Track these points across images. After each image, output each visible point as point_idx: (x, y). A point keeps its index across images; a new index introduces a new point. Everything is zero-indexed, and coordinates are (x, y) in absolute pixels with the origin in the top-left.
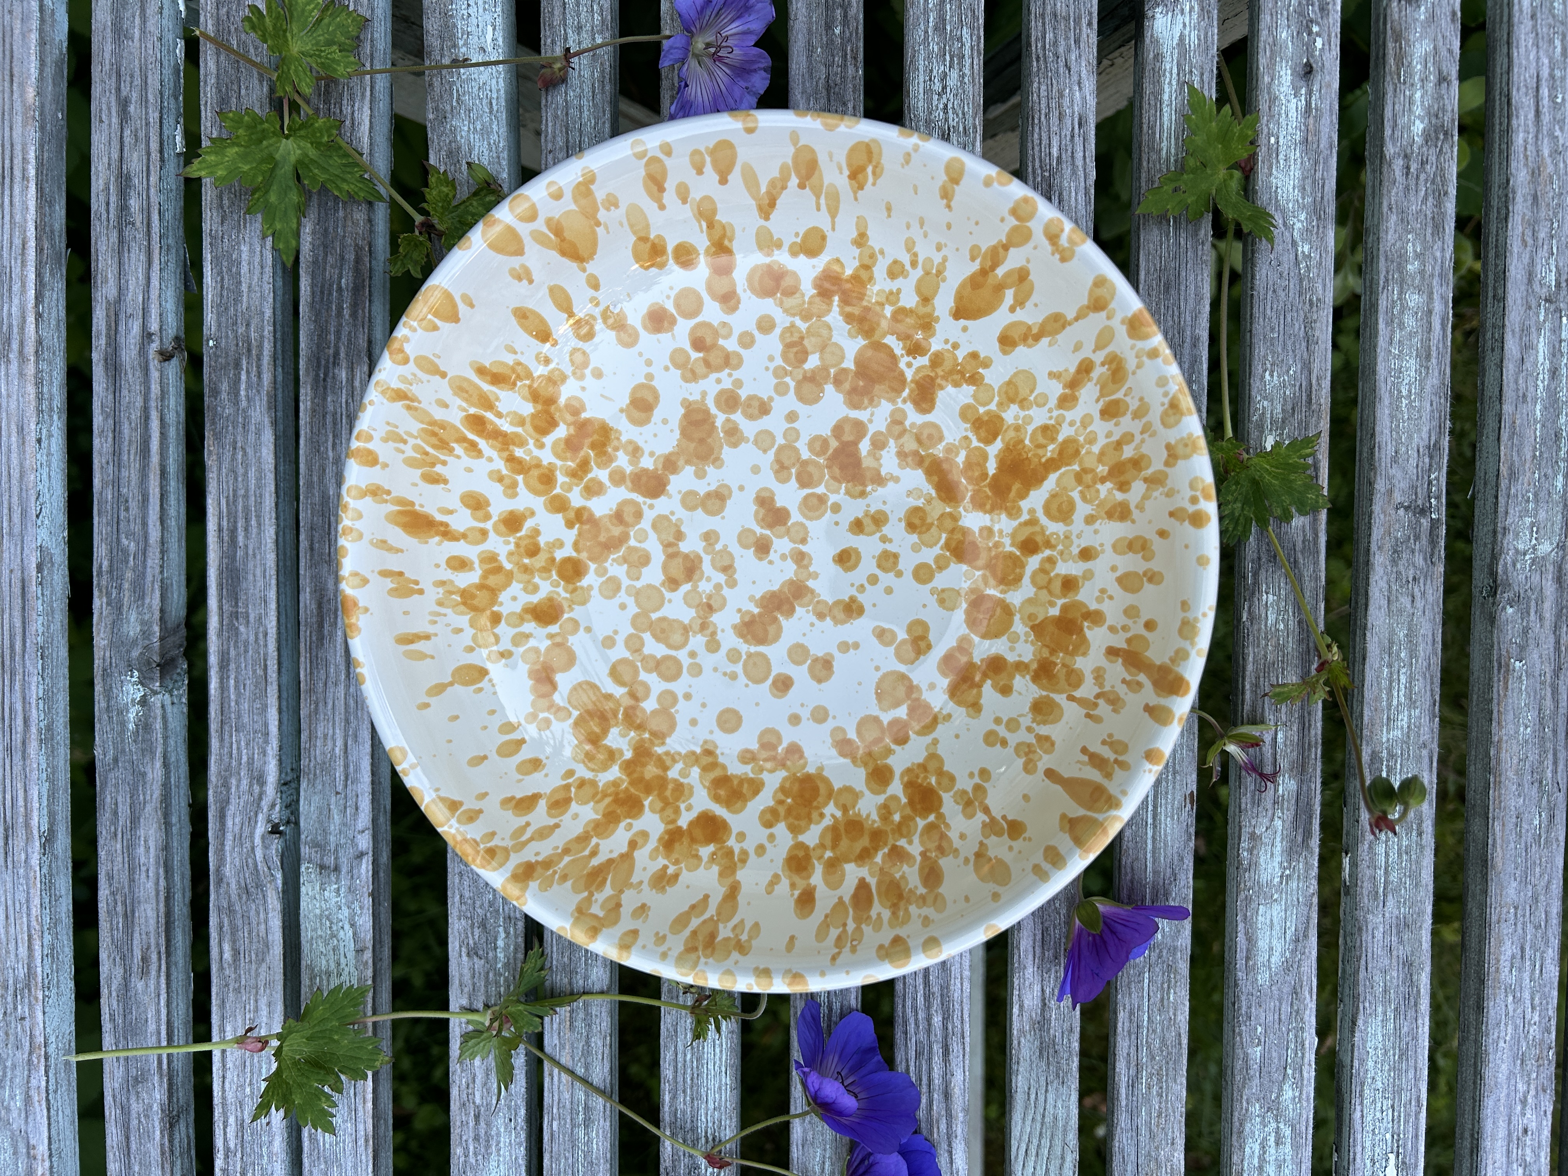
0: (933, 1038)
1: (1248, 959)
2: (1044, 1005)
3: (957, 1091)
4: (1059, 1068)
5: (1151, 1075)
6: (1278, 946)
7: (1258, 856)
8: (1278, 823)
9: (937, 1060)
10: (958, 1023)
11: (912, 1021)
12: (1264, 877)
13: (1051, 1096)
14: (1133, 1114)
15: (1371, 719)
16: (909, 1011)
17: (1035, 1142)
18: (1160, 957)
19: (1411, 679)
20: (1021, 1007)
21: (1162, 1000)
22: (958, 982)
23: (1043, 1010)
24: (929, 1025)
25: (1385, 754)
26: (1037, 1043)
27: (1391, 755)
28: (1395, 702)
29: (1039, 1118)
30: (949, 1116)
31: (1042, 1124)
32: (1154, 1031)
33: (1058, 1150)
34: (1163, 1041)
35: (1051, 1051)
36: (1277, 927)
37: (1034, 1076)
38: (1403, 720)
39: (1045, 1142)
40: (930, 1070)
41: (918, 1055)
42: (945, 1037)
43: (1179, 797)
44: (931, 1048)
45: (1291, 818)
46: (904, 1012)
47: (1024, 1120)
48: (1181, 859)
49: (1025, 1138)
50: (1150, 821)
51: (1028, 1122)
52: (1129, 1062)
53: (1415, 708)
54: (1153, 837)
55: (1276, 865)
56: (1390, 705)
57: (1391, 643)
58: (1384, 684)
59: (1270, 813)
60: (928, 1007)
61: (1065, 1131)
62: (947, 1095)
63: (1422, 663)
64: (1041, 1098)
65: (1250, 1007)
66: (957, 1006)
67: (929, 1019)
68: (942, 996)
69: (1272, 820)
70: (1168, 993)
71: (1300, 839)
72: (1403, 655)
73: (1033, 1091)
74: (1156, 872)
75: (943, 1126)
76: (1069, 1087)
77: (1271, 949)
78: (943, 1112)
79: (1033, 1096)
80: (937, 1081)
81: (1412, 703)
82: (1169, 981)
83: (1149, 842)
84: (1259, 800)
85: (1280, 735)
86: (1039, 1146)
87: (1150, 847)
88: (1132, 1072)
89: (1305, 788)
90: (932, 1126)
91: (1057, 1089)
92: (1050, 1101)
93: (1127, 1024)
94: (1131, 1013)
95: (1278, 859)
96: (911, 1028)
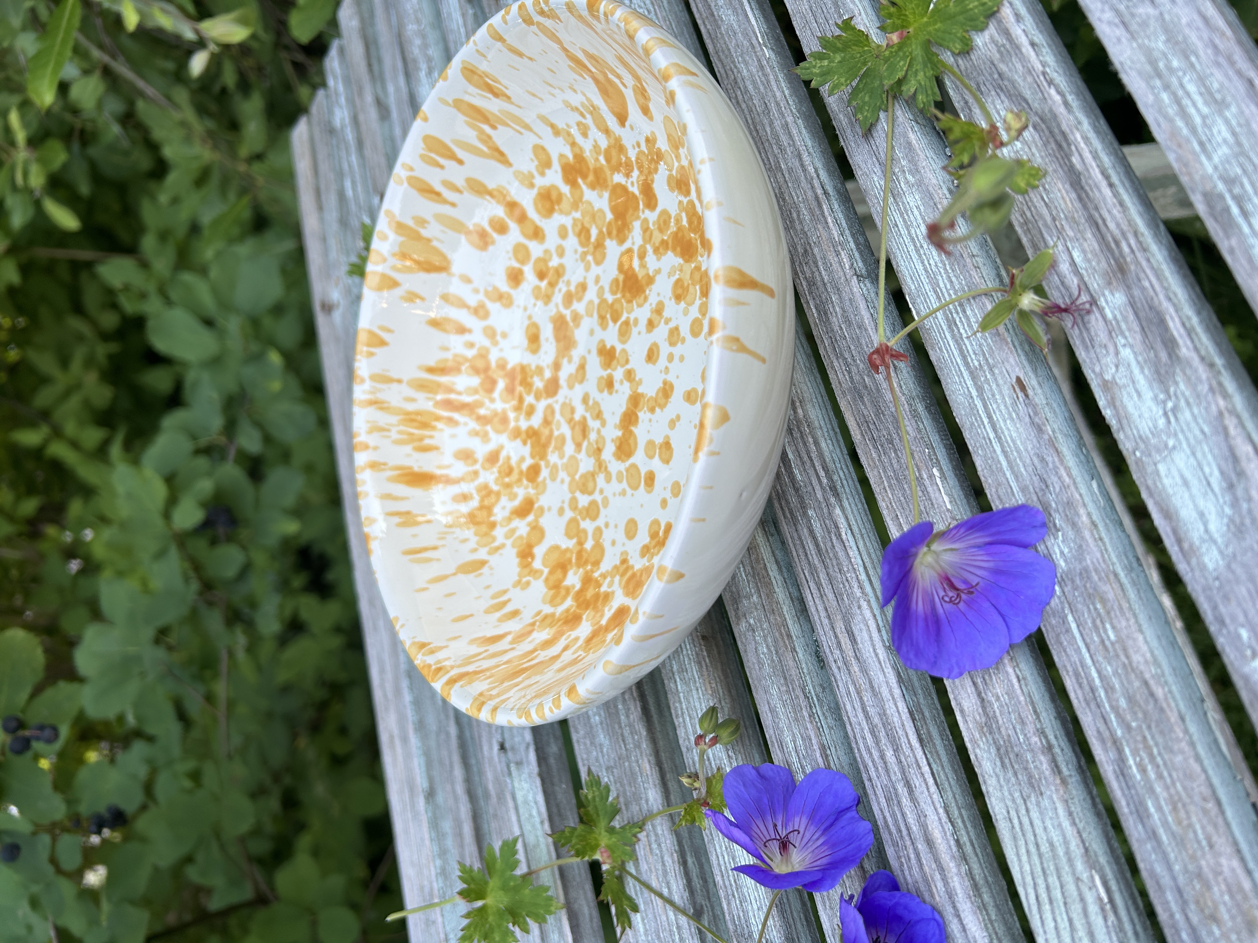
0: (893, 779)
1: (1179, 541)
2: (982, 700)
3: (937, 835)
4: (1030, 777)
5: (1135, 753)
6: (1209, 507)
7: (1124, 407)
8: (1126, 353)
9: (906, 801)
10: (908, 752)
11: (870, 764)
12: (1144, 426)
13: (1035, 815)
14: (1142, 815)
15: (1179, 159)
16: (864, 753)
17: (1041, 881)
18: (1075, 588)
19: (1202, 80)
20: (962, 711)
21: (1103, 642)
22: (891, 704)
23: (984, 708)
24: (885, 763)
25: (1221, 186)
26: (993, 750)
27: (1230, 182)
28: (1198, 120)
29: (1033, 849)
30: (941, 869)
31: (1040, 856)
32: (1113, 689)
33: (1071, 888)
34: (1131, 700)
35: (1012, 756)
36: (1194, 483)
37: (1006, 794)
38: (1221, 132)
39: (1053, 880)
40: (903, 815)
41: (888, 800)
42: (903, 772)
43: (1006, 391)
44: (895, 789)
45: (1139, 337)
46: (861, 755)
47: (1018, 855)
48: (1043, 460)
49: (1029, 879)
50: (992, 435)
51: (1024, 858)
52: (1103, 741)
53: (1228, 106)
54: (1004, 452)
55: (1150, 403)
56: (1193, 130)
57: (1153, 63)
58: (1172, 111)
59: (1111, 349)
60: (877, 742)
61: (1070, 861)
62: (930, 843)
63: (1205, 54)
64: (1025, 820)
65: (1215, 608)
66: (900, 732)
67: (882, 757)
68: (883, 724)
69: (1117, 353)
70: (1105, 631)
71: (1163, 356)
72: (1175, 63)
73: (1013, 813)
74: (1024, 489)
75: (940, 884)
76: (1051, 798)
77: (1202, 515)
78: (934, 866)
79: (1016, 821)
80: (915, 828)
81: (1220, 105)
82: (1099, 615)
83: (1002, 459)
84: (1091, 340)
85: (1076, 254)
86: (1048, 888)
87: (1004, 464)
88: (1112, 755)
89: (1136, 292)
90: (930, 886)
91: (1038, 804)
92: (1037, 822)
93: (1079, 692)
94: (1077, 675)
95: (1148, 395)
96: (873, 774)
